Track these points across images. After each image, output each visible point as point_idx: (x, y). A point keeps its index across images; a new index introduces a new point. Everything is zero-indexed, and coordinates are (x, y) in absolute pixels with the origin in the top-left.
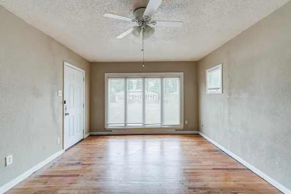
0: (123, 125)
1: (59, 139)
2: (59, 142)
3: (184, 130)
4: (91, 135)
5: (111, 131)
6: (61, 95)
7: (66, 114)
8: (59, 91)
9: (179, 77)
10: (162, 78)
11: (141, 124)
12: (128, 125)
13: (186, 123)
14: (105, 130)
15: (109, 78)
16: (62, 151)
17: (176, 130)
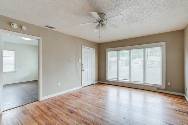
0: (116, 79)
1: (79, 81)
2: (79, 83)
3: (166, 89)
4: (99, 83)
5: (109, 82)
6: (80, 61)
7: (83, 70)
8: (79, 60)
9: (161, 46)
10: (144, 48)
11: (128, 81)
12: (119, 80)
13: (169, 84)
14: (106, 81)
15: (108, 51)
16: (81, 87)
17: (157, 89)
